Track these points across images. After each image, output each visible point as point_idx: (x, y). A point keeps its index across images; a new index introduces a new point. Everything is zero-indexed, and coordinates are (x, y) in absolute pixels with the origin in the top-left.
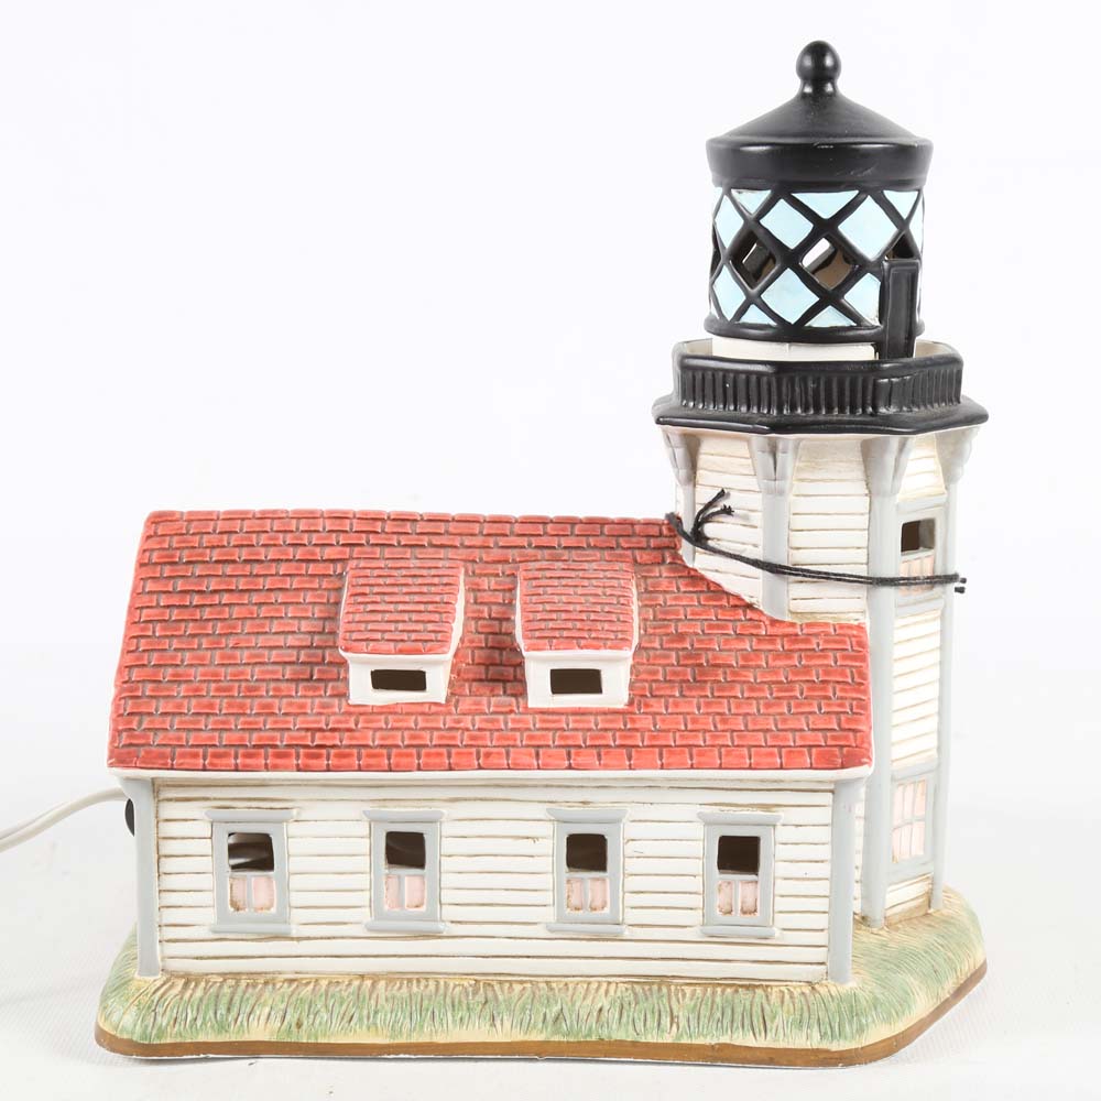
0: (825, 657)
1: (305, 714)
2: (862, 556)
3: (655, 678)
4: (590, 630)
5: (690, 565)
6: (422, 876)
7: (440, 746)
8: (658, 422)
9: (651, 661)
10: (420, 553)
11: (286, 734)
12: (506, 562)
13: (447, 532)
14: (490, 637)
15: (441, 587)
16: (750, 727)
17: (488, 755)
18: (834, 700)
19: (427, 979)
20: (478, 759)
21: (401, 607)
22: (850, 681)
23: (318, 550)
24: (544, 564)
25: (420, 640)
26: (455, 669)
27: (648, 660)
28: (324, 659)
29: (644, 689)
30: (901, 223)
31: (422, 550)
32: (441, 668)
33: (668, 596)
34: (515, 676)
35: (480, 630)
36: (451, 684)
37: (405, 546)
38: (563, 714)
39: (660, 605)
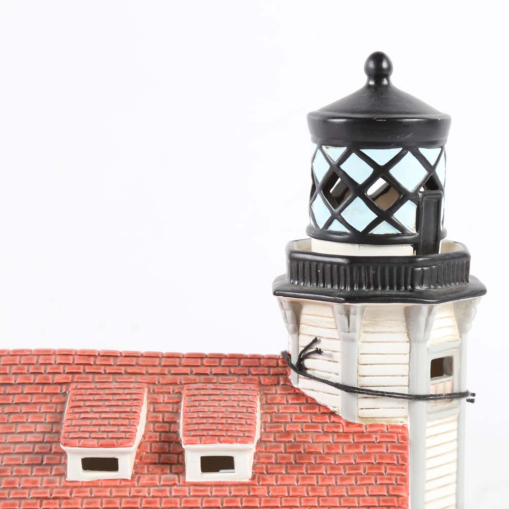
0: (381, 447)
1: (37, 487)
2: (405, 381)
3: (270, 461)
4: (227, 430)
5: (295, 386)
8: (275, 294)
9: (268, 450)
10: (119, 378)
11: (23, 502)
12: (175, 384)
13: (137, 364)
14: (163, 434)
15: (131, 402)
16: (331, 494)
18: (385, 476)
21: (104, 415)
22: (396, 462)
23: (50, 376)
24: (200, 385)
25: (115, 438)
26: (139, 456)
27: (266, 449)
28: (51, 450)
29: (262, 468)
30: (430, 168)
31: (120, 376)
32: (129, 456)
33: (280, 406)
34: (178, 461)
35: (156, 430)
36: (135, 466)
37: (109, 373)
38: (208, 486)
39: (275, 412)
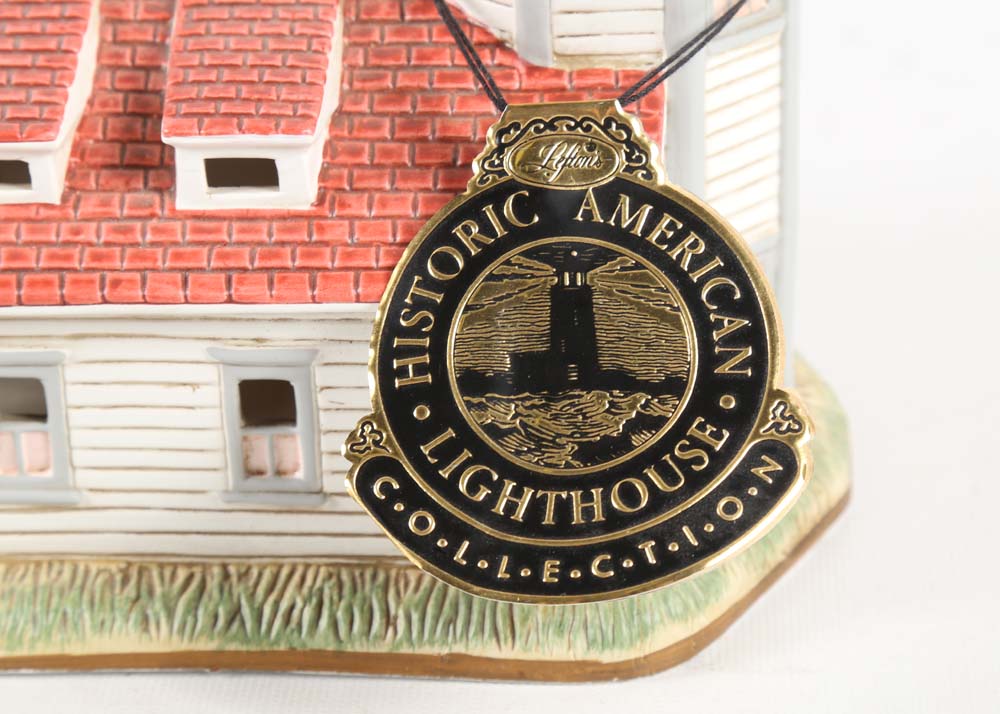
3: (357, 160)
4: (259, 101)
6: (45, 433)
7: (50, 270)
9: (355, 133)
14: (131, 97)
15: (62, 24)
17: (116, 283)
19: (62, 562)
20: (102, 288)
25: (18, 119)
26: (78, 150)
27: (350, 132)
29: (340, 178)
33: (387, 29)
34: (161, 162)
35: (118, 85)
36: (71, 173)
38: (224, 219)
39: (375, 43)
